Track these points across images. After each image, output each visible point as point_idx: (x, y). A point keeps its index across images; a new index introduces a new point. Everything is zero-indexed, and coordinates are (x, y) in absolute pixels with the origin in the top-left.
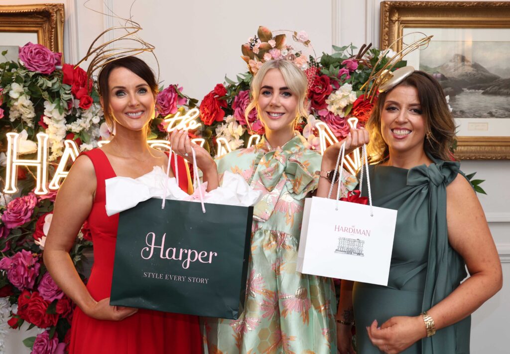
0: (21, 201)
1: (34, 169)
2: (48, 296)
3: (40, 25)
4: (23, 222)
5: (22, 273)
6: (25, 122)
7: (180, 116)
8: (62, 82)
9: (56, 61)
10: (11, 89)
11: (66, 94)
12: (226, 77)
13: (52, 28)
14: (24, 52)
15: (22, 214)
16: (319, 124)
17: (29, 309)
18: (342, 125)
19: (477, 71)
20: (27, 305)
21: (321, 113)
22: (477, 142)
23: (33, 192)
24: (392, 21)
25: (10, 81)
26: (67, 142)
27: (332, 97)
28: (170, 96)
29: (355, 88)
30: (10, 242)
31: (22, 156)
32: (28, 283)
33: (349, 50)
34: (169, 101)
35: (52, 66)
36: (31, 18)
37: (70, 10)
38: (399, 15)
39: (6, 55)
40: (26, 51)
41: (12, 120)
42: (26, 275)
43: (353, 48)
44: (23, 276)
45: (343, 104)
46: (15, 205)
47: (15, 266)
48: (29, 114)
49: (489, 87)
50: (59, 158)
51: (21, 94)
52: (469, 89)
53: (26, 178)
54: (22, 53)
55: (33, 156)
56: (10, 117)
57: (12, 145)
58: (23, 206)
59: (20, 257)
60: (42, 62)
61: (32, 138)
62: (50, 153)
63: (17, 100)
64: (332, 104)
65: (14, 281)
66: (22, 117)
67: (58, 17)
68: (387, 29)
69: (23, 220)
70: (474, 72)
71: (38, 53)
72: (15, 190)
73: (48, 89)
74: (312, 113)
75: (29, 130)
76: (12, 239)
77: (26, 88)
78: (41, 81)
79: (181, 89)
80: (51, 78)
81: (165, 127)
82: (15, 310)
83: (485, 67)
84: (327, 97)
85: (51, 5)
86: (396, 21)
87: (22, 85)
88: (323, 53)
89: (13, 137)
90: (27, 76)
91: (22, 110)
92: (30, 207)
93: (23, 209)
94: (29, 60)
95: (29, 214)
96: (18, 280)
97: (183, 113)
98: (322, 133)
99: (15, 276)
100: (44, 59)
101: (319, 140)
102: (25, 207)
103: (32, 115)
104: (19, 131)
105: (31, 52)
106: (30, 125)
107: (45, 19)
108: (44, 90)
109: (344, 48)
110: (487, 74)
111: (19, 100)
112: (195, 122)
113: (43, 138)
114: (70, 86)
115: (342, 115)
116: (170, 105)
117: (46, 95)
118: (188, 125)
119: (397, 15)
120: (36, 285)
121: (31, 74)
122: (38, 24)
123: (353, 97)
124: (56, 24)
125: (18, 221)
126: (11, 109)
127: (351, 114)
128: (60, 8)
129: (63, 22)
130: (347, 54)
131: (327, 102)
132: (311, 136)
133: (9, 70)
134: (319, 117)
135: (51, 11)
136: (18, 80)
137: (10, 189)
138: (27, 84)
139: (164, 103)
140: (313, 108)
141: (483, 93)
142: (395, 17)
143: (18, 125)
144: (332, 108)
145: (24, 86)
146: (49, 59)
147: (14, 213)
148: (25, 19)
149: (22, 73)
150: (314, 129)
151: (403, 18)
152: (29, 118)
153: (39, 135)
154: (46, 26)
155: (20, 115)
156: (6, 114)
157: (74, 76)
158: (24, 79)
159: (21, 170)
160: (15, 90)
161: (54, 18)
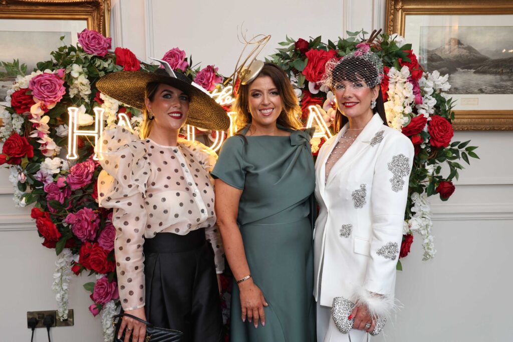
0: (82, 166)
1: (92, 139)
2: (107, 246)
3: (89, 13)
4: (85, 184)
5: (86, 227)
6: (82, 98)
7: (216, 92)
8: (115, 63)
9: (108, 45)
10: (72, 70)
13: (101, 16)
14: (83, 37)
15: (84, 177)
17: (91, 257)
19: (470, 53)
20: (89, 255)
22: (469, 115)
23: (91, 159)
24: (396, 9)
25: (70, 63)
26: (120, 115)
28: (209, 75)
30: (72, 201)
31: (81, 128)
32: (90, 235)
33: (361, 34)
34: (208, 80)
35: (105, 49)
36: (82, 7)
38: (402, 4)
39: (63, 40)
40: (84, 36)
41: (72, 96)
42: (89, 229)
43: (364, 33)
44: (86, 229)
46: (77, 170)
47: (79, 221)
48: (86, 91)
49: (480, 66)
51: (80, 74)
52: (463, 69)
53: (86, 147)
54: (81, 38)
55: (91, 127)
56: (70, 93)
57: (73, 118)
58: (85, 170)
59: (83, 213)
60: (97, 46)
61: (90, 112)
62: (106, 125)
63: (77, 79)
65: (79, 234)
66: (81, 94)
67: (106, 6)
68: (392, 16)
69: (84, 182)
70: (467, 54)
71: (94, 38)
72: (76, 157)
73: (104, 69)
75: (86, 105)
76: (75, 198)
77: (85, 69)
78: (98, 62)
79: (217, 69)
80: (105, 60)
82: (77, 259)
83: (477, 49)
86: (400, 9)
87: (81, 66)
88: (339, 37)
89: (73, 111)
90: (86, 58)
91: (81, 87)
92: (90, 171)
93: (85, 173)
94: (87, 44)
95: (90, 177)
96: (82, 232)
97: (220, 90)
99: (79, 229)
100: (99, 44)
102: (86, 171)
103: (89, 92)
104: (78, 106)
105: (89, 37)
106: (87, 100)
107: (94, 8)
108: (100, 71)
109: (357, 33)
110: (478, 55)
111: (79, 79)
112: (230, 97)
113: (99, 112)
114: (122, 66)
116: (209, 83)
117: (102, 74)
118: (224, 100)
119: (400, 4)
120: (96, 239)
121: (90, 57)
122: (88, 12)
124: (104, 13)
125: (81, 182)
126: (71, 87)
129: (109, 11)
130: (359, 38)
132: (330, 109)
133: (68, 54)
135: (100, 1)
136: (78, 61)
137: (72, 155)
138: (86, 65)
139: (204, 82)
141: (475, 73)
142: (399, 6)
143: (76, 101)
145: (83, 67)
146: (102, 43)
147: (77, 176)
148: (77, 8)
149: (82, 55)
150: (332, 103)
151: (406, 7)
152: (86, 95)
153: (96, 109)
154: (95, 14)
155: (79, 92)
156: (67, 92)
157: (126, 59)
158: (84, 61)
159: (81, 140)
160: (76, 70)
161: (102, 7)
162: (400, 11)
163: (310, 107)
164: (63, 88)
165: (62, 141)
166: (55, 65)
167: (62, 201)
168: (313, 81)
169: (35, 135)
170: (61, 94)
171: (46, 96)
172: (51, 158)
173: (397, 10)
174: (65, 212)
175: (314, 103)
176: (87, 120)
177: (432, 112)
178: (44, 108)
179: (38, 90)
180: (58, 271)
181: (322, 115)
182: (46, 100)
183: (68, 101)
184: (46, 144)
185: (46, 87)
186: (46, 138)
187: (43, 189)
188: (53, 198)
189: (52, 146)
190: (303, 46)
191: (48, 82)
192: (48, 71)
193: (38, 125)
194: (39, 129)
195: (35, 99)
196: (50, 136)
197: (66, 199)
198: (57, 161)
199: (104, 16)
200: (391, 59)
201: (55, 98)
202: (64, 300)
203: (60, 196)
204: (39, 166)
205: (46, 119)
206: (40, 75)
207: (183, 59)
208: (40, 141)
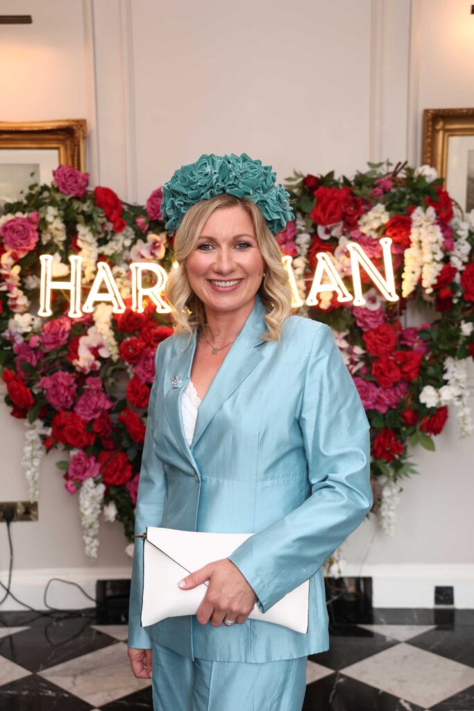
0: (58, 324)
1: (68, 292)
2: (85, 415)
3: (62, 141)
4: (61, 343)
5: (63, 392)
6: (57, 246)
8: (95, 205)
10: (46, 213)
11: (99, 217)
13: (75, 145)
14: (59, 176)
15: (60, 335)
16: (352, 246)
17: (67, 427)
18: (375, 246)
20: (64, 425)
21: (353, 234)
23: (67, 315)
24: (436, 130)
25: (44, 205)
26: (101, 264)
27: (365, 218)
29: (388, 209)
30: (45, 364)
31: (55, 279)
32: (67, 401)
33: (385, 166)
35: (83, 188)
36: (54, 135)
37: (91, 125)
38: (443, 123)
40: (60, 174)
41: (44, 242)
42: (66, 394)
43: (389, 164)
44: (63, 395)
45: (376, 225)
46: (51, 328)
47: (54, 386)
48: (61, 237)
50: (92, 282)
51: (55, 217)
53: (60, 302)
54: (57, 177)
55: (67, 278)
57: (46, 268)
58: (60, 328)
59: (59, 377)
60: (75, 185)
61: (66, 261)
62: (83, 276)
63: (51, 223)
64: (365, 224)
65: (53, 401)
66: (55, 240)
67: (81, 133)
68: (430, 140)
69: (60, 341)
71: (71, 175)
72: (49, 313)
73: (83, 213)
74: (344, 234)
75: (61, 253)
76: (48, 361)
77: (62, 212)
78: (76, 205)
80: (84, 201)
82: (49, 432)
84: (359, 218)
85: (73, 121)
86: (441, 129)
87: (56, 209)
88: (357, 171)
89: (46, 260)
90: (63, 200)
91: (55, 233)
92: (66, 330)
93: (61, 331)
94: (62, 182)
95: (66, 336)
96: (58, 399)
98: (352, 253)
99: (54, 396)
100: (76, 182)
101: (350, 262)
102: (62, 329)
103: (63, 238)
104: (52, 254)
105: (65, 175)
106: (62, 248)
107: (67, 135)
108: (78, 214)
109: (380, 164)
111: (54, 224)
113: (76, 261)
114: (103, 209)
115: (374, 236)
117: (81, 218)
119: (441, 123)
120: (73, 407)
121: (67, 198)
122: (60, 141)
123: (385, 219)
124: (79, 142)
125: (56, 342)
126: (45, 232)
127: (384, 235)
128: (81, 123)
129: (85, 138)
130: (384, 170)
131: (360, 223)
132: (343, 257)
133: (40, 193)
134: (352, 239)
135: (75, 128)
136: (53, 203)
137: (45, 311)
138: (63, 207)
140: (345, 230)
142: (440, 125)
143: (50, 248)
144: (364, 230)
145: (59, 210)
146: (80, 181)
147: (52, 334)
148: (47, 137)
149: (58, 197)
150: (345, 251)
151: (448, 127)
152: (60, 241)
153: (72, 258)
154: (68, 143)
155: (52, 238)
156: (40, 237)
157: (107, 199)
158: (60, 203)
159: (56, 294)
160: (51, 213)
161: (77, 135)
163: (319, 256)
164: (36, 234)
165: (33, 295)
166: (26, 206)
167: (34, 363)
168: (323, 224)
169: (4, 288)
170: (34, 241)
171: (18, 244)
172: (22, 314)
174: (37, 376)
175: (324, 250)
176: (62, 270)
177: (466, 259)
178: (14, 256)
179: (11, 237)
180: (29, 445)
181: (334, 264)
182: (19, 248)
183: (41, 249)
184: (15, 299)
185: (18, 233)
186: (16, 292)
187: (12, 350)
188: (24, 360)
189: (23, 301)
190: (311, 183)
191: (20, 228)
192: (19, 214)
193: (7, 276)
194: (8, 281)
195: (6, 247)
196: (20, 288)
197: (38, 361)
198: (28, 317)
199: (79, 146)
200: (418, 197)
201: (28, 245)
202: (35, 479)
203: (32, 359)
204: (7, 324)
205: (17, 269)
206: (13, 221)
208: (9, 295)
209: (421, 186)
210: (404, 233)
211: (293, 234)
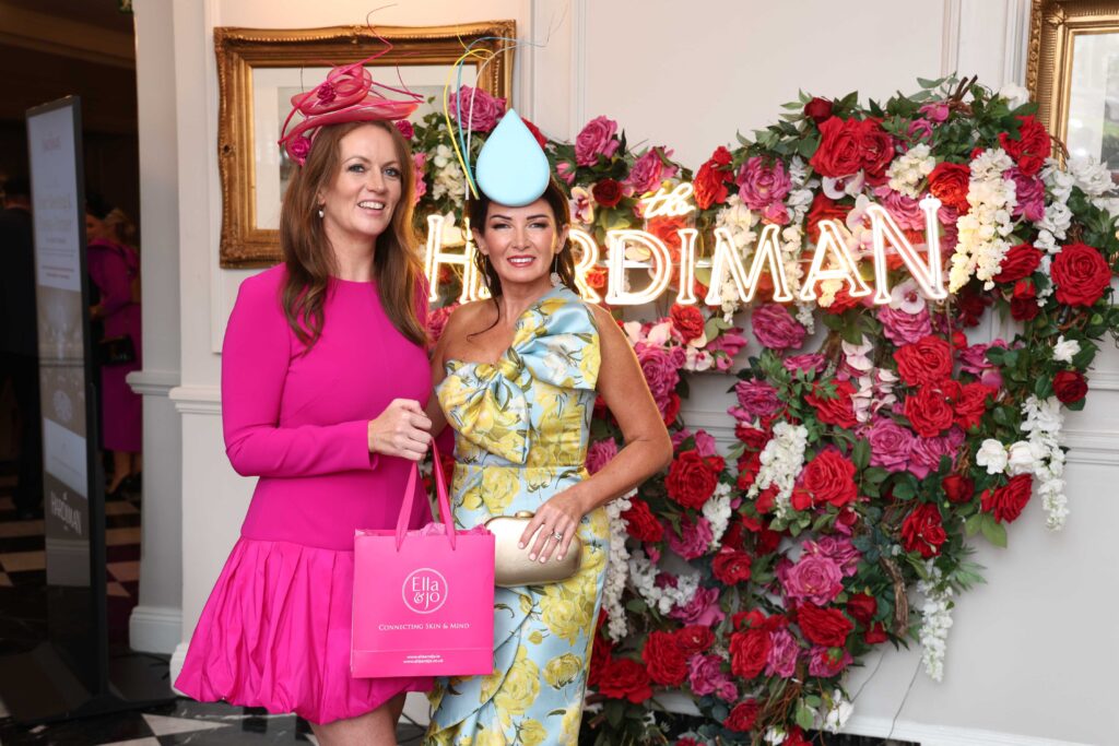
0: (442, 313)
1: (460, 267)
6: (452, 201)
7: (664, 194)
9: (497, 112)
10: (436, 154)
12: (738, 134)
13: (497, 59)
16: (874, 210)
18: (914, 209)
21: (878, 191)
24: (1050, 25)
25: (436, 143)
27: (896, 166)
28: (650, 164)
29: (934, 152)
31: (447, 250)
33: (946, 86)
34: (648, 172)
35: (492, 119)
36: (469, 43)
37: (523, 29)
39: (433, 102)
40: (459, 98)
41: (436, 197)
43: (953, 81)
45: (913, 177)
46: (434, 317)
51: (449, 161)
53: (451, 283)
54: (453, 102)
55: (460, 249)
56: (434, 193)
57: (435, 233)
61: (460, 224)
63: (443, 169)
64: (897, 175)
66: (450, 194)
67: (507, 41)
68: (1035, 41)
72: (435, 297)
74: (864, 192)
75: (457, 213)
79: (671, 152)
81: (641, 212)
84: (887, 166)
85: (498, 23)
87: (450, 149)
88: (898, 92)
89: (435, 221)
91: (450, 183)
97: (670, 189)
98: (878, 224)
101: (871, 235)
103: (460, 190)
104: (444, 213)
106: (459, 205)
109: (940, 81)
111: (446, 170)
112: (686, 204)
115: (913, 194)
116: (648, 178)
118: (674, 208)
123: (927, 166)
124: (503, 53)
126: (436, 182)
127: (927, 189)
128: (509, 27)
129: (513, 52)
131: (888, 173)
132: (858, 228)
133: (436, 126)
134: (877, 199)
135: (497, 32)
136: (447, 141)
139: (641, 174)
140: (868, 184)
142: (1058, 18)
143: (442, 205)
144: (894, 184)
146: (487, 109)
150: (864, 217)
151: (1073, 19)
155: (447, 190)
156: (429, 189)
159: (445, 269)
160: (442, 155)
161: (500, 43)
162: (1061, 28)
163: (822, 224)
164: (423, 185)
168: (830, 175)
173: (1055, 27)
175: (831, 216)
176: (455, 237)
177: (1062, 236)
181: (845, 238)
183: (429, 205)
199: (503, 59)
207: (610, 137)
209: (998, 115)
210: (958, 191)
211: (784, 189)
